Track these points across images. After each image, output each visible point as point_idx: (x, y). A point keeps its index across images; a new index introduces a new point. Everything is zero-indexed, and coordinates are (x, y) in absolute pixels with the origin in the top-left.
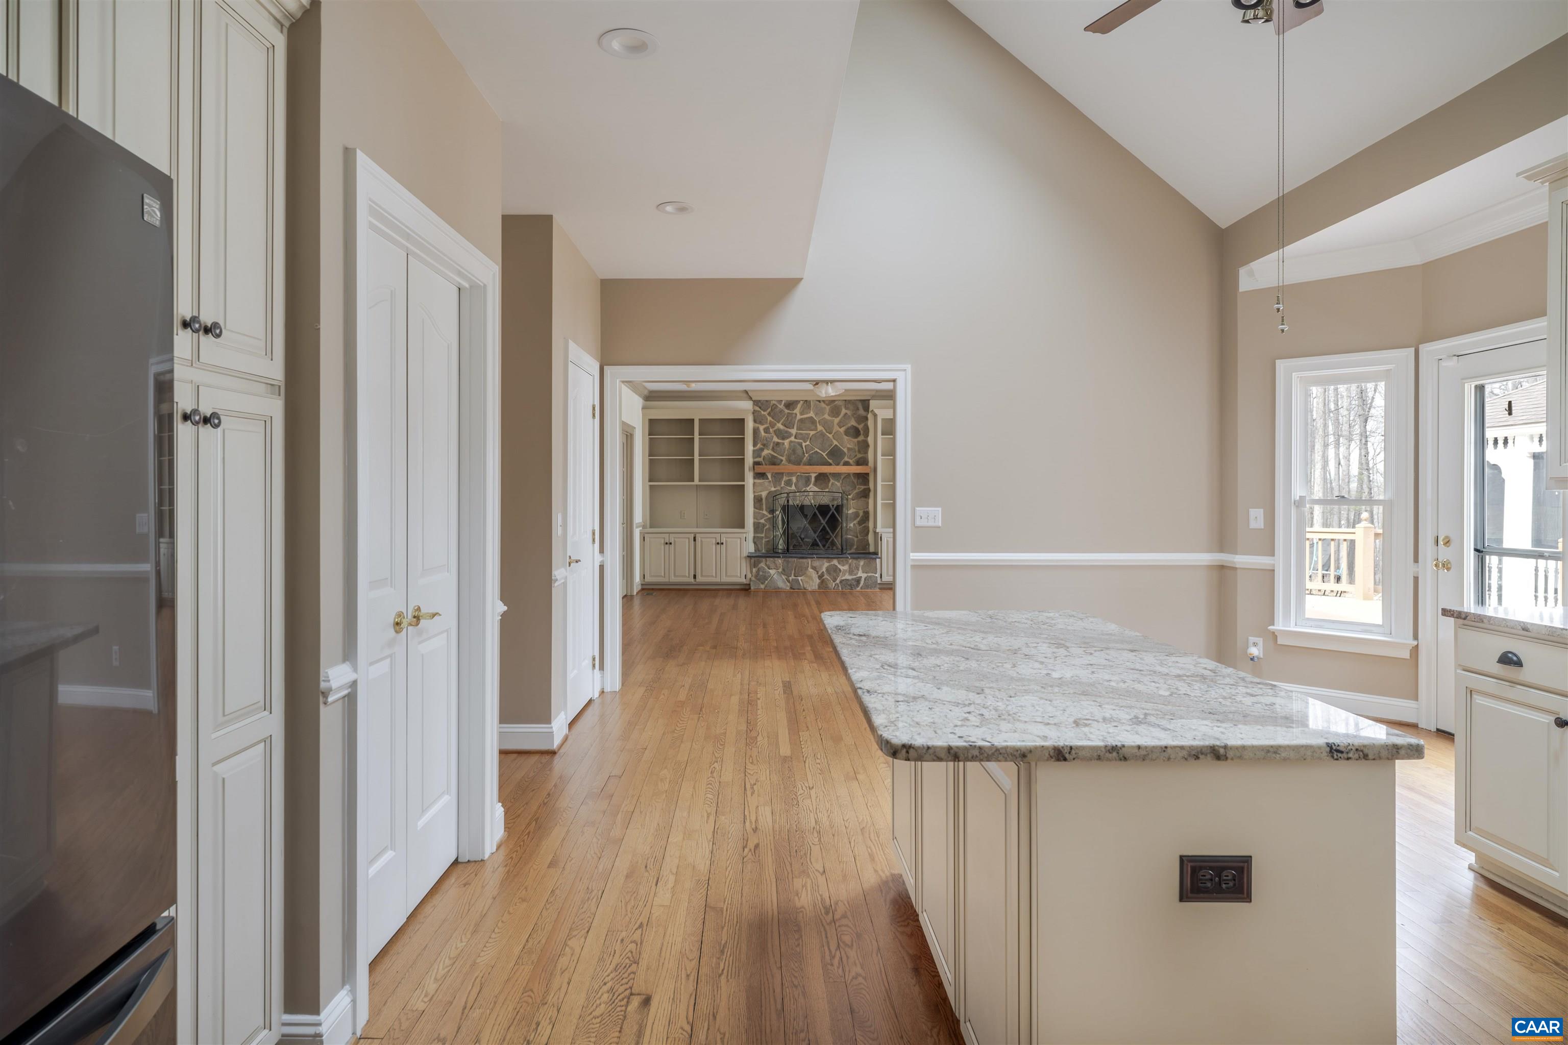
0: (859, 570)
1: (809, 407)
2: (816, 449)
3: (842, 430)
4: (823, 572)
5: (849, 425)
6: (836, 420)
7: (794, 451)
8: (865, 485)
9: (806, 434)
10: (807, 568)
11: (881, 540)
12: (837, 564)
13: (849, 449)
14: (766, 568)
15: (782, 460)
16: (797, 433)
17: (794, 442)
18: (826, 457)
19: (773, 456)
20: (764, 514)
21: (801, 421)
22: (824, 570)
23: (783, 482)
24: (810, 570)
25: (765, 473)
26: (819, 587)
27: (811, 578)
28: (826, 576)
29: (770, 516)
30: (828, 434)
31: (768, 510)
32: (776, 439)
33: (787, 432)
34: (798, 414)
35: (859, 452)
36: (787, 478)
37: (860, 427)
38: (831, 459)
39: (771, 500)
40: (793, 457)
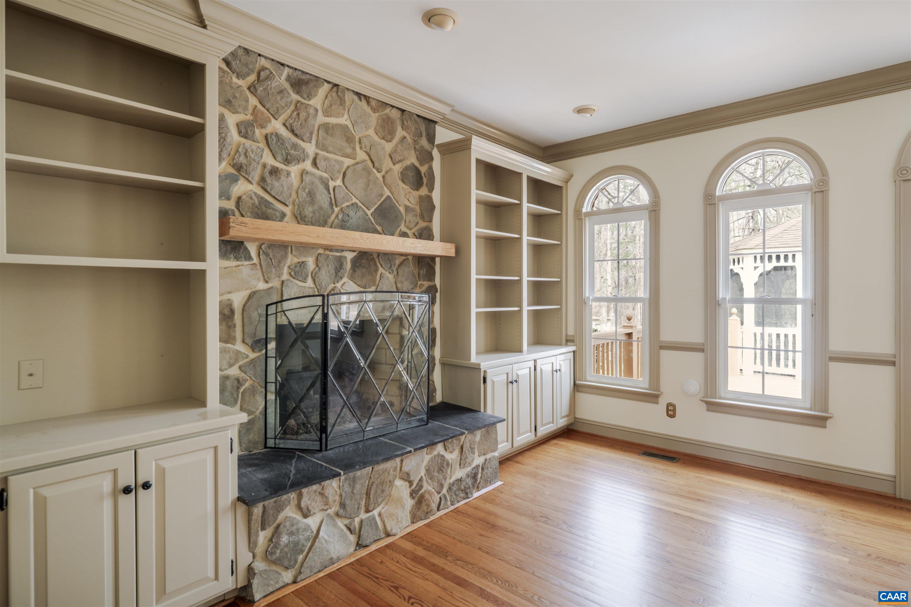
0: (473, 453)
1: (342, 102)
2: (355, 200)
3: (398, 168)
4: (421, 480)
5: (408, 163)
6: (389, 147)
7: (311, 194)
8: (430, 281)
9: (336, 160)
10: (391, 482)
11: (485, 381)
12: (443, 452)
13: (407, 208)
14: (298, 517)
15: (283, 215)
16: (317, 154)
17: (313, 175)
18: (372, 220)
19: (262, 199)
20: (238, 352)
21: (327, 128)
22: (423, 473)
23: (286, 270)
24: (398, 483)
25: (242, 243)
26: (414, 519)
27: (399, 502)
28: (426, 487)
29: (253, 355)
30: (374, 170)
31: (249, 341)
32: (268, 159)
33: (295, 146)
34: (320, 112)
35: (422, 217)
36: (296, 260)
37: (423, 169)
38: (380, 225)
39: (257, 314)
40: (308, 211)
